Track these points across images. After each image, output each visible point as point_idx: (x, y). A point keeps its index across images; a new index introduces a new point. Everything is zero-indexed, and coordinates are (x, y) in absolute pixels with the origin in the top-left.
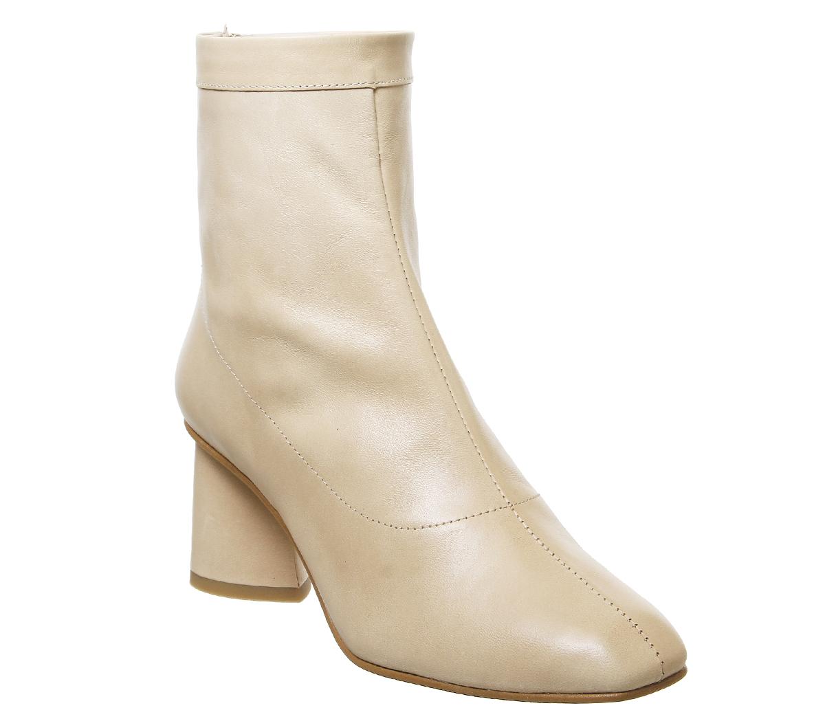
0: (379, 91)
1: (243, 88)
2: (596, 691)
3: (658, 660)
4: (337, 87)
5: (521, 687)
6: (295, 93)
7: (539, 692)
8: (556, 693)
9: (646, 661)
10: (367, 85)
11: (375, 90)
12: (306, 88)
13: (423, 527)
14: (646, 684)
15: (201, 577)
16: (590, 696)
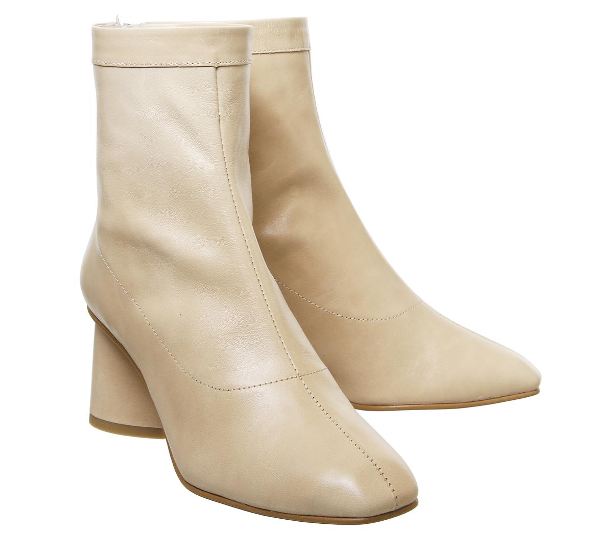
0: (220, 69)
1: (120, 65)
2: (345, 516)
3: (393, 495)
4: (187, 65)
5: (293, 510)
6: (158, 69)
7: (306, 514)
8: (317, 516)
9: (384, 495)
10: (210, 64)
11: (217, 68)
12: (165, 65)
13: (234, 390)
14: (383, 513)
15: (96, 418)
16: (341, 519)
